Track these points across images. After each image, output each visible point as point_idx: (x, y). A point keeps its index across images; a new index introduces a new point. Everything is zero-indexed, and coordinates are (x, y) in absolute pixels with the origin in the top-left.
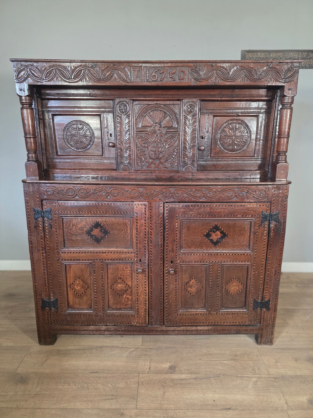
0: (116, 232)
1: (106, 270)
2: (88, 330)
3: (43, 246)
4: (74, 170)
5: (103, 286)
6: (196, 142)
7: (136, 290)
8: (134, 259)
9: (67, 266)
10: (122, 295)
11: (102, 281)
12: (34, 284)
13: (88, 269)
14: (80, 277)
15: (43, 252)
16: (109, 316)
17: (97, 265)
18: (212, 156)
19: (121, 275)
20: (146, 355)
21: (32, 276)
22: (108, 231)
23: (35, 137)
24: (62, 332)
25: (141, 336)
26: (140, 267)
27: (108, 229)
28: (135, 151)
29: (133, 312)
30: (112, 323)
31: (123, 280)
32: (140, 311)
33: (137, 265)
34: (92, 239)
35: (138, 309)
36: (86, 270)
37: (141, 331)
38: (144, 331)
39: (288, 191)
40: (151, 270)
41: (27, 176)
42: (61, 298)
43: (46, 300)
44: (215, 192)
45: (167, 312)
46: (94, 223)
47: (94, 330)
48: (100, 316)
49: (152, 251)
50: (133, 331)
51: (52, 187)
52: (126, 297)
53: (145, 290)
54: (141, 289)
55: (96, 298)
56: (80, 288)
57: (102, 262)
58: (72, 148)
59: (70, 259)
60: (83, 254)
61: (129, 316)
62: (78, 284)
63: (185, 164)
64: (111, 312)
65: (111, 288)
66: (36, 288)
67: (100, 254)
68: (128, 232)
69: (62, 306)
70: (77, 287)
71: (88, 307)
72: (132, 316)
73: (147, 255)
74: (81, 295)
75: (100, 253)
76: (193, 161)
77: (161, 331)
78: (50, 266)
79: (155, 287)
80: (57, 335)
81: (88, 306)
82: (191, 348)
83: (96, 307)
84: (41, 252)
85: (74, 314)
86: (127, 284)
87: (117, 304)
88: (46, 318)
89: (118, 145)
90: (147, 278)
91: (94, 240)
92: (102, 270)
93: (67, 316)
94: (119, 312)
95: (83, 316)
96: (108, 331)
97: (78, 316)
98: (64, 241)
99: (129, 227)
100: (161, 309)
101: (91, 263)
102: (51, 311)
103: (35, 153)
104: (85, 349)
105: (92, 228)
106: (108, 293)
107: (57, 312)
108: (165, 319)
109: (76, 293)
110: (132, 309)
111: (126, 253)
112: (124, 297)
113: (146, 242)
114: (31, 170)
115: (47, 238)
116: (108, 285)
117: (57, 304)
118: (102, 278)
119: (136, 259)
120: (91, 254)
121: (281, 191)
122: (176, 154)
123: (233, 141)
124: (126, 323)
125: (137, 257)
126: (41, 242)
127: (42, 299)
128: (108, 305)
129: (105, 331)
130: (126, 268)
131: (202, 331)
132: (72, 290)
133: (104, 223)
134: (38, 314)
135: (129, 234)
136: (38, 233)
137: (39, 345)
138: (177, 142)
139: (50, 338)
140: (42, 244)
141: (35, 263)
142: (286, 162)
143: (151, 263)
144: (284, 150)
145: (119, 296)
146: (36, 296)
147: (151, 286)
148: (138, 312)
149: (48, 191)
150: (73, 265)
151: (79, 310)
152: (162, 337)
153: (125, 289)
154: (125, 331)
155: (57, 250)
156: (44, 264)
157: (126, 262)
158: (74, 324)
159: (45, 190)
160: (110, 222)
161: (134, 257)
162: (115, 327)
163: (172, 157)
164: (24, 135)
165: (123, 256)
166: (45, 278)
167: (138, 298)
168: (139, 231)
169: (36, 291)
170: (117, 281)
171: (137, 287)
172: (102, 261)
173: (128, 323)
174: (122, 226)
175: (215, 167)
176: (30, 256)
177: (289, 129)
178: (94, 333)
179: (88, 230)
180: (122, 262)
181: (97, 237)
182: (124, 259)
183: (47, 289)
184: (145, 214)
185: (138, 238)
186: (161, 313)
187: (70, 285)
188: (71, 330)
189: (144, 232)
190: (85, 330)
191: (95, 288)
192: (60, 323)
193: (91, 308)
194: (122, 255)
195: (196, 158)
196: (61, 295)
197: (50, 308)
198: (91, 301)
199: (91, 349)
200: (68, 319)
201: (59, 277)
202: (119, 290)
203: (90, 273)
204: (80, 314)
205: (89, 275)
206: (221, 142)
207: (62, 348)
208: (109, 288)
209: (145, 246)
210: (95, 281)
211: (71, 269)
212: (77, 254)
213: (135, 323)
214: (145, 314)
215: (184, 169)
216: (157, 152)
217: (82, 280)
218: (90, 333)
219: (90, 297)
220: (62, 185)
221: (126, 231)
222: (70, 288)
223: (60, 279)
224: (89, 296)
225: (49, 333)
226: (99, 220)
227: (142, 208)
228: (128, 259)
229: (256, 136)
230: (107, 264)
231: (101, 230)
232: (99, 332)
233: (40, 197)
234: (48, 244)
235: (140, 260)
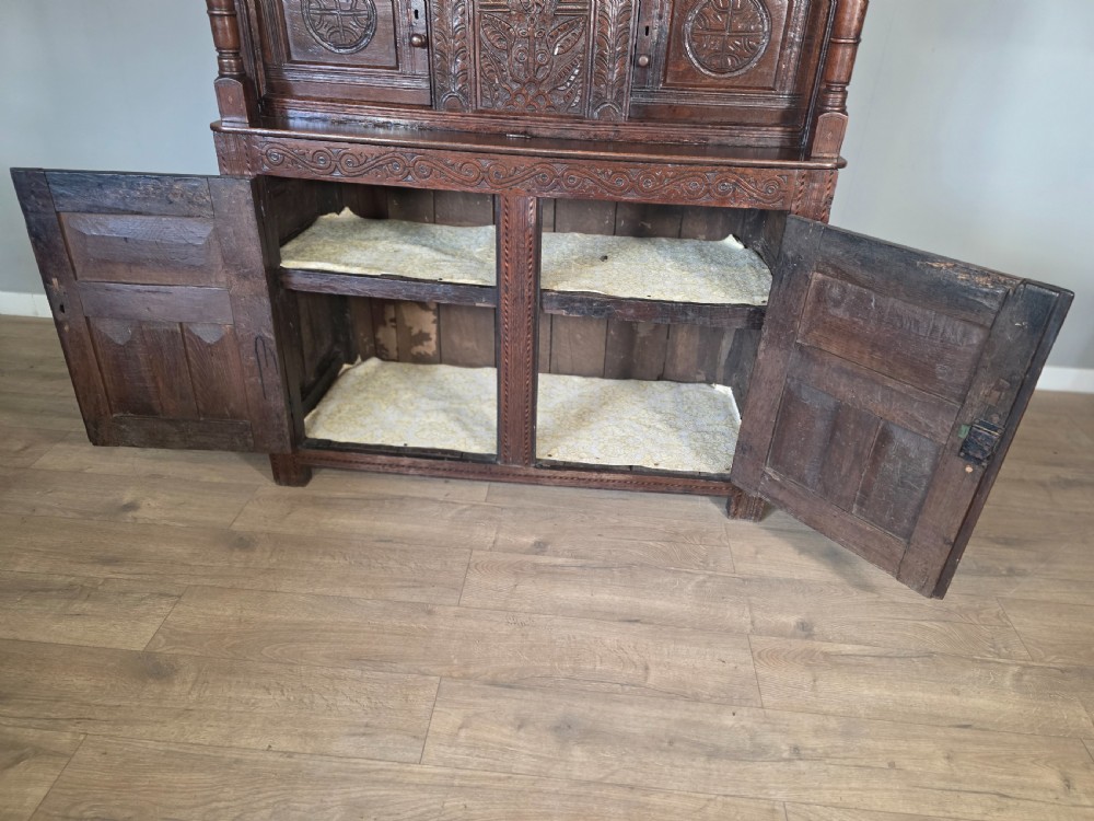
4: (332, 101)
6: (630, 42)
18: (668, 81)
20: (490, 519)
23: (233, 16)
24: (320, 463)
25: (487, 484)
28: (477, 61)
37: (485, 473)
38: (491, 473)
39: (834, 185)
40: (506, 352)
41: (222, 113)
44: (660, 179)
50: (468, 472)
51: (281, 147)
58: (325, 44)
63: (600, 99)
76: (620, 92)
77: (526, 476)
79: (515, 387)
80: (313, 470)
82: (585, 513)
89: (434, 41)
100: (527, 433)
103: (236, 55)
104: (367, 500)
114: (231, 100)
121: (816, 185)
122: (579, 73)
123: (725, 44)
129: (409, 467)
131: (611, 484)
137: (274, 484)
138: (582, 41)
139: (297, 472)
142: (843, 111)
144: (843, 78)
149: (271, 155)
152: (529, 489)
154: (450, 470)
159: (264, 151)
163: (569, 81)
164: (206, 8)
175: (674, 111)
177: (861, 21)
178: (387, 470)
186: (526, 441)
195: (626, 85)
199: (382, 499)
206: (694, 44)
207: (322, 494)
215: (596, 114)
216: (531, 66)
218: (378, 469)
220: (302, 143)
225: (294, 462)
229: (785, 33)
232: (396, 469)
233: (253, 167)
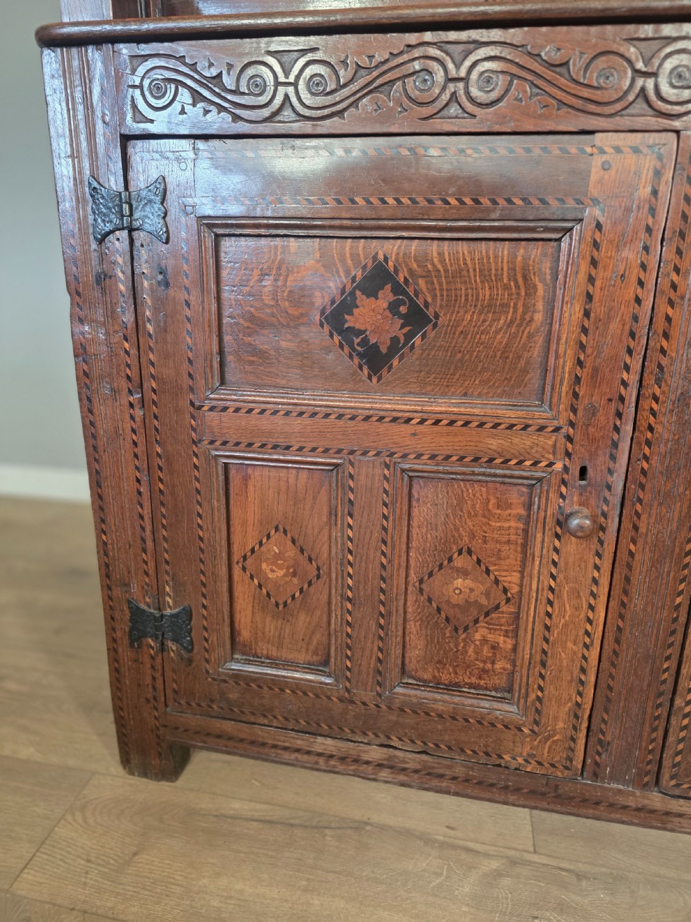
0: (468, 317)
1: (405, 508)
2: (309, 753)
3: (134, 373)
5: (383, 579)
7: (542, 614)
8: (551, 464)
9: (232, 472)
10: (466, 629)
11: (383, 554)
12: (98, 538)
13: (324, 492)
14: (288, 528)
15: (131, 399)
16: (402, 710)
17: (362, 478)
19: (473, 536)
21: (93, 503)
22: (430, 313)
24: (205, 742)
26: (576, 507)
27: (429, 300)
29: (514, 708)
30: (413, 742)
31: (479, 562)
32: (551, 709)
33: (562, 496)
34: (347, 349)
35: (538, 698)
36: (315, 498)
37: (543, 794)
38: (557, 797)
40: (636, 528)
42: (204, 607)
43: (146, 608)
45: (683, 734)
46: (364, 267)
47: (331, 756)
48: (364, 704)
49: (659, 428)
50: (506, 788)
52: (484, 641)
53: (590, 621)
54: (567, 612)
55: (348, 624)
56: (285, 575)
57: (387, 466)
59: (245, 441)
60: (306, 421)
61: (493, 725)
62: (277, 557)
64: (413, 692)
65: (421, 591)
66: (106, 554)
67: (382, 428)
68: (531, 320)
69: (206, 640)
70: (273, 571)
71: (315, 658)
72: (506, 727)
73: (625, 446)
74: (285, 604)
75: (381, 419)
78: (160, 468)
79: (645, 610)
80: (192, 749)
81: (315, 653)
83: (349, 664)
84: (125, 399)
85: (255, 680)
86: (497, 582)
87: (439, 662)
88: (148, 680)
90: (606, 565)
91: (360, 355)
92: (385, 504)
93: (225, 681)
94: (447, 697)
95: (293, 692)
96: (391, 767)
97: (270, 688)
98: (221, 352)
99: (540, 292)
100: (658, 718)
101: (336, 465)
102: (165, 654)
104: (292, 825)
105: (352, 294)
106: (405, 612)
107: (190, 661)
108: (667, 763)
109: (268, 595)
110: (506, 695)
111: (511, 426)
112: (478, 636)
113: (633, 379)
115: (150, 335)
116: (407, 577)
117: (190, 632)
118: (384, 542)
119: (558, 466)
120: (341, 423)
124: (474, 752)
125: (568, 454)
126: (122, 353)
127: (129, 602)
128: (399, 662)
130: (499, 507)
132: (252, 577)
133: (415, 266)
134: (117, 661)
135: (538, 330)
136: (113, 312)
137: (121, 772)
139: (160, 754)
140: (128, 366)
141: (101, 450)
143: (642, 487)
145: (456, 630)
146: (109, 588)
147: (623, 605)
148: (538, 711)
150: (257, 472)
151: (277, 666)
153: (484, 601)
154: (467, 781)
155: (191, 396)
156: (136, 456)
157: (505, 476)
158: (252, 719)
160: (442, 261)
161: (554, 453)
162: (424, 757)
165: (494, 443)
166: (142, 517)
167: (544, 652)
168: (598, 309)
169: (107, 565)
170: (450, 560)
171: (550, 603)
172: (387, 460)
173: (487, 754)
174: (507, 287)
176: (83, 418)
178: (334, 766)
179: (333, 302)
180: (484, 474)
181: (373, 341)
182: (499, 461)
183: (151, 564)
184: (653, 211)
185: (589, 351)
186: (654, 735)
187: (245, 558)
188: (242, 740)
189: (628, 319)
190: (298, 750)
191: (350, 582)
192: (199, 705)
193: (326, 663)
194: (494, 436)
196: (204, 596)
197: (163, 644)
198: (329, 635)
200: (233, 696)
201: (200, 515)
202: (458, 606)
203: (332, 513)
204: (278, 685)
205: (325, 519)
208: (410, 588)
209: (622, 399)
210: (350, 552)
211: (251, 488)
212: (279, 420)
213: (520, 760)
214: (575, 728)
217: (293, 541)
218: (317, 763)
219: (325, 617)
221: (524, 313)
222: (244, 569)
223: (200, 526)
224: (318, 613)
225: (158, 737)
226: (390, 250)
227: (638, 174)
228: (520, 463)
230: (410, 477)
231: (393, 308)
232: (352, 765)
234: (152, 364)
235: (583, 472)
